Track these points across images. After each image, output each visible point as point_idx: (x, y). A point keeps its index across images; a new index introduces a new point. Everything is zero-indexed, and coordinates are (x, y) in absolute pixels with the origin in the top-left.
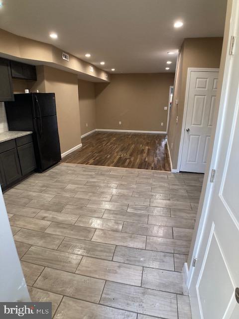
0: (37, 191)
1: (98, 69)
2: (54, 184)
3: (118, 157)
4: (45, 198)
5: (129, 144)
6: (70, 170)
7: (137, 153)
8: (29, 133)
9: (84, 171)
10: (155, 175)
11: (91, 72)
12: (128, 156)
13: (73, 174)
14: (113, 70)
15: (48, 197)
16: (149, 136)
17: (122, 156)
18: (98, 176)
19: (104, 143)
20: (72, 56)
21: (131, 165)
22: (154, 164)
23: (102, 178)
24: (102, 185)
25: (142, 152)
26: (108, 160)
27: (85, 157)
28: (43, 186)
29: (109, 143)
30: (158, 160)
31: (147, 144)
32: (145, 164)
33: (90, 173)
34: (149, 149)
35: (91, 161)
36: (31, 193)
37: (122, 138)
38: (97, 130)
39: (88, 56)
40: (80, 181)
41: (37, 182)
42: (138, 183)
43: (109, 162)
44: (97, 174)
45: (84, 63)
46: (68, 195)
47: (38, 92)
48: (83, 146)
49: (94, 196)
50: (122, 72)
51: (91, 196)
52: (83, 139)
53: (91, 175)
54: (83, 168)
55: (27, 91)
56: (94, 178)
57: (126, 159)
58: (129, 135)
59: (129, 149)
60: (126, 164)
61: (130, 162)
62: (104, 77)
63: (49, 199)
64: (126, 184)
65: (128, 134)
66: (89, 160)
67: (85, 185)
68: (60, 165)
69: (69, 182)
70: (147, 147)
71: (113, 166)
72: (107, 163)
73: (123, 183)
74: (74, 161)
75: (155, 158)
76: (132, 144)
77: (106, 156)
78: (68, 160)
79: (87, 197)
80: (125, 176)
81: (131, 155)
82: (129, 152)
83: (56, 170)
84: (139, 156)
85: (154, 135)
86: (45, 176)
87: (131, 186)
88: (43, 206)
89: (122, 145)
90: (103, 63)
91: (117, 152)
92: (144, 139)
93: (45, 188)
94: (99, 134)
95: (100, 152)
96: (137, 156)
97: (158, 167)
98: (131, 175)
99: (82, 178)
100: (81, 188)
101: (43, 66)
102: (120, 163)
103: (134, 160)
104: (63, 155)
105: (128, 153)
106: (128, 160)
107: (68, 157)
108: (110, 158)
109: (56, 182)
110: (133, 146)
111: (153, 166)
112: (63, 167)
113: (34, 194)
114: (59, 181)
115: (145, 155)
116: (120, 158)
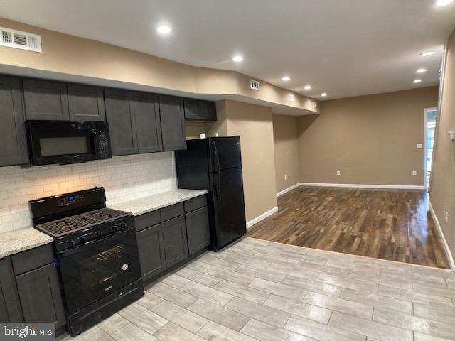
0: (207, 283)
1: (302, 97)
2: (234, 274)
3: (339, 233)
4: (218, 298)
5: (357, 209)
6: (259, 250)
7: (374, 226)
8: (202, 192)
9: (281, 255)
10: (418, 275)
11: (291, 101)
12: (356, 231)
13: (262, 258)
14: (324, 95)
15: (222, 298)
16: (391, 194)
17: (345, 230)
18: (304, 268)
19: (314, 206)
20: (263, 83)
21: (364, 250)
22: (411, 250)
23: (311, 271)
24: (311, 286)
25: (383, 223)
26: (321, 238)
27: (283, 229)
28: (217, 276)
29: (321, 207)
30: (418, 243)
31: (391, 209)
32: (392, 251)
33: (291, 261)
34: (395, 220)
35: (293, 237)
36: (198, 286)
37: (343, 197)
38: (301, 184)
39: (286, 79)
40: (274, 273)
41: (209, 267)
42: (382, 291)
43: (323, 241)
44: (303, 264)
45: (281, 90)
46: (253, 298)
47: (217, 136)
48: (279, 211)
49: (298, 308)
50: (338, 97)
51: (292, 307)
52: (279, 199)
53: (292, 265)
54: (279, 249)
55: (203, 136)
56: (297, 270)
57: (353, 238)
58: (355, 193)
59: (358, 218)
60: (355, 246)
61: (362, 243)
62: (310, 107)
63: (224, 302)
64: (357, 288)
65: (354, 191)
66: (289, 234)
67: (281, 283)
68: (245, 240)
69: (256, 273)
70: (391, 216)
71: (329, 250)
72: (319, 244)
73: (352, 287)
74: (265, 236)
75: (410, 239)
76: (362, 208)
77: (317, 229)
78: (256, 234)
79: (285, 309)
80: (356, 273)
81: (362, 230)
82: (358, 225)
83: (239, 250)
84: (378, 233)
85: (400, 193)
86: (221, 258)
87: (369, 296)
88: (212, 312)
89: (344, 210)
90: (308, 88)
91: (337, 223)
92: (383, 199)
93: (219, 281)
94: (304, 190)
95: (306, 221)
96: (374, 232)
97: (419, 258)
98: (365, 270)
99: (278, 269)
100: (275, 288)
101: (224, 100)
102: (343, 244)
103: (368, 240)
104: (249, 225)
105: (355, 226)
106: (357, 240)
107: (256, 227)
108: (325, 233)
109: (237, 270)
110: (364, 212)
111: (408, 253)
112: (248, 245)
113: (203, 289)
114: (240, 269)
115: (388, 230)
116: (343, 234)
